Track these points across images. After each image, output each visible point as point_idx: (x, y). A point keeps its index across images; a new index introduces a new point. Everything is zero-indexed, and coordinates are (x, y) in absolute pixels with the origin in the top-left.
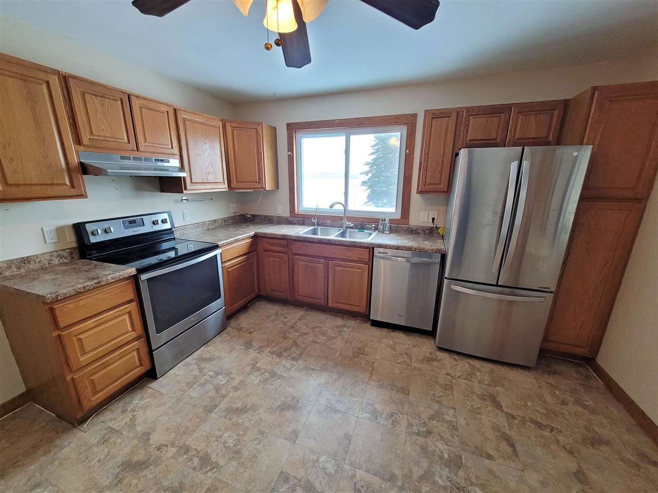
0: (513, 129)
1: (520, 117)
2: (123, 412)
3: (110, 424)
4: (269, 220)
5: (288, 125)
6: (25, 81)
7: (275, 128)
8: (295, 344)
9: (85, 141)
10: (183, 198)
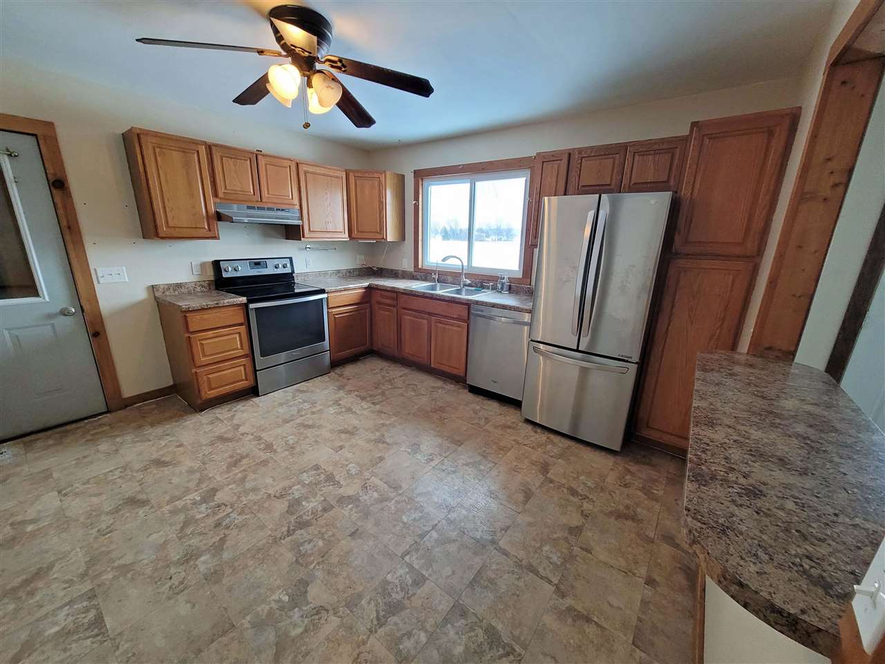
0: (629, 173)
1: (637, 157)
2: (228, 411)
3: (218, 415)
4: (395, 274)
5: (415, 172)
6: (184, 152)
7: (403, 176)
8: (383, 394)
9: (221, 195)
10: (308, 246)
